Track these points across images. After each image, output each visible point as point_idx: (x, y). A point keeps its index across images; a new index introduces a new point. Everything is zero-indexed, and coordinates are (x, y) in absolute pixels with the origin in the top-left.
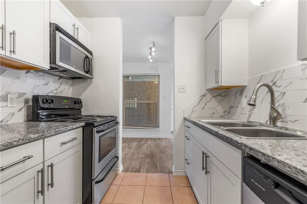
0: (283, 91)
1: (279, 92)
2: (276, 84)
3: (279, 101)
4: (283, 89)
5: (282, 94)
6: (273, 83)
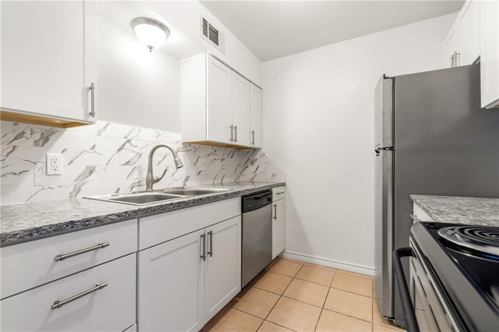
0: (140, 152)
1: (135, 152)
2: (131, 142)
3: (135, 163)
4: (139, 151)
5: (138, 155)
6: (126, 140)
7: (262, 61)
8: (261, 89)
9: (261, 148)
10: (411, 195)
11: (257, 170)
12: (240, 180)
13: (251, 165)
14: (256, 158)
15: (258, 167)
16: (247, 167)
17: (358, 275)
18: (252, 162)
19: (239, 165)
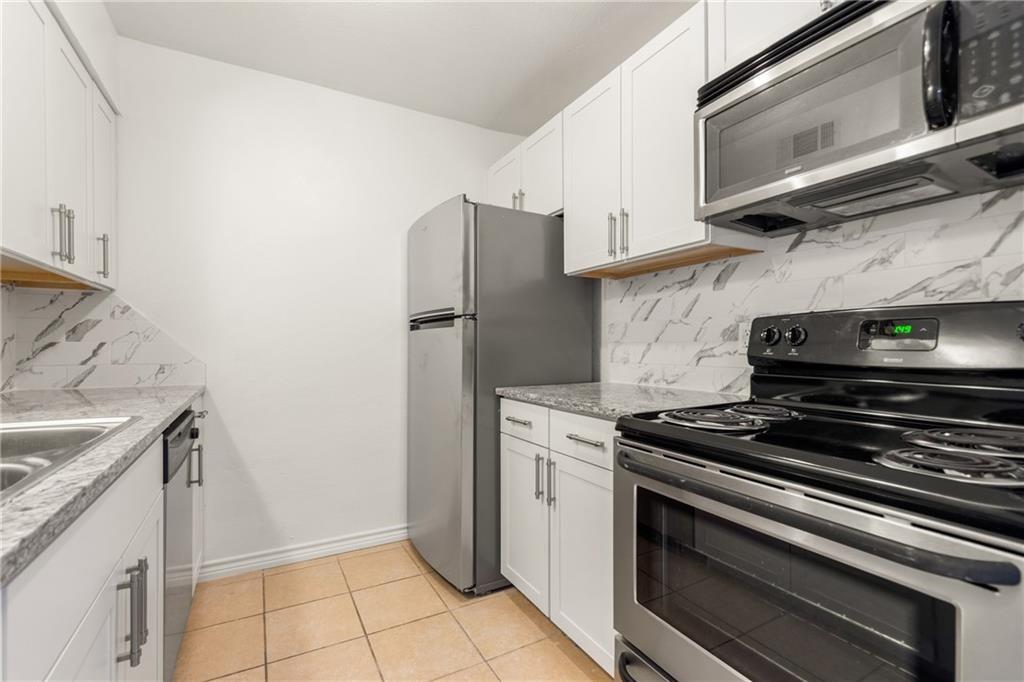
7: (120, 33)
8: (116, 113)
9: (112, 290)
10: (497, 389)
11: (95, 353)
12: (15, 389)
13: (67, 338)
14: (92, 316)
15: (102, 345)
16: (52, 345)
17: (378, 549)
18: (74, 330)
19: (12, 338)
